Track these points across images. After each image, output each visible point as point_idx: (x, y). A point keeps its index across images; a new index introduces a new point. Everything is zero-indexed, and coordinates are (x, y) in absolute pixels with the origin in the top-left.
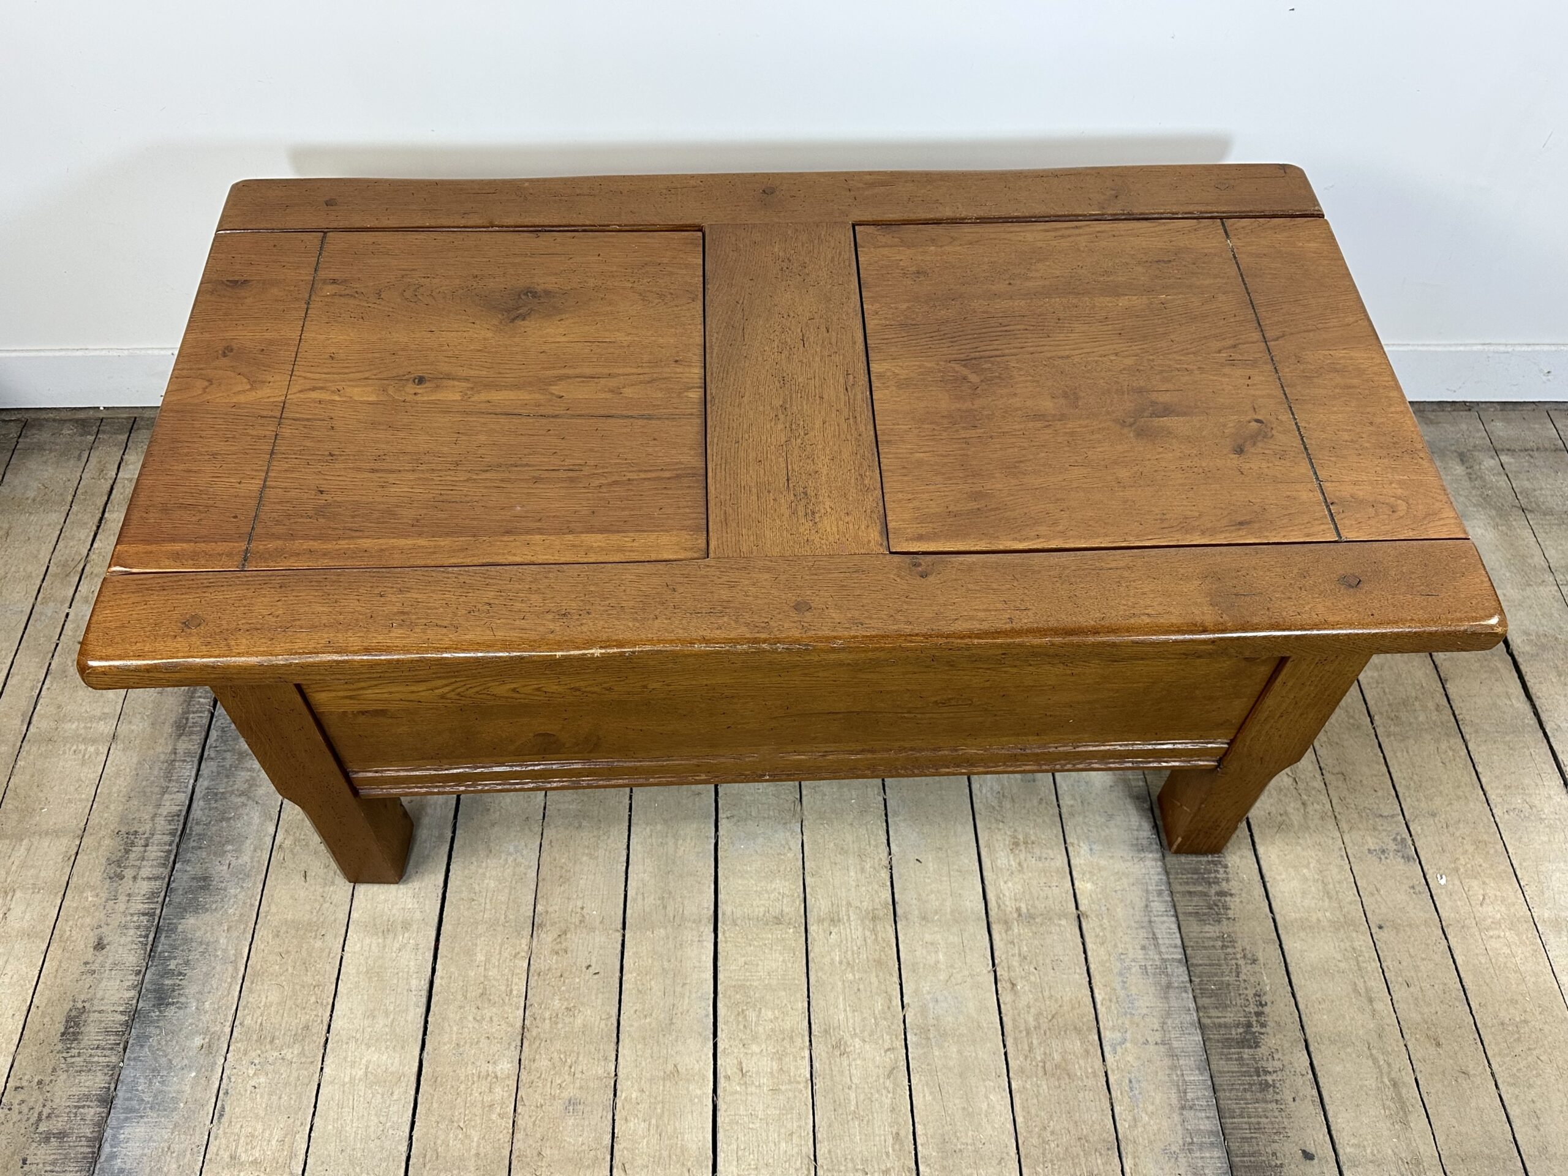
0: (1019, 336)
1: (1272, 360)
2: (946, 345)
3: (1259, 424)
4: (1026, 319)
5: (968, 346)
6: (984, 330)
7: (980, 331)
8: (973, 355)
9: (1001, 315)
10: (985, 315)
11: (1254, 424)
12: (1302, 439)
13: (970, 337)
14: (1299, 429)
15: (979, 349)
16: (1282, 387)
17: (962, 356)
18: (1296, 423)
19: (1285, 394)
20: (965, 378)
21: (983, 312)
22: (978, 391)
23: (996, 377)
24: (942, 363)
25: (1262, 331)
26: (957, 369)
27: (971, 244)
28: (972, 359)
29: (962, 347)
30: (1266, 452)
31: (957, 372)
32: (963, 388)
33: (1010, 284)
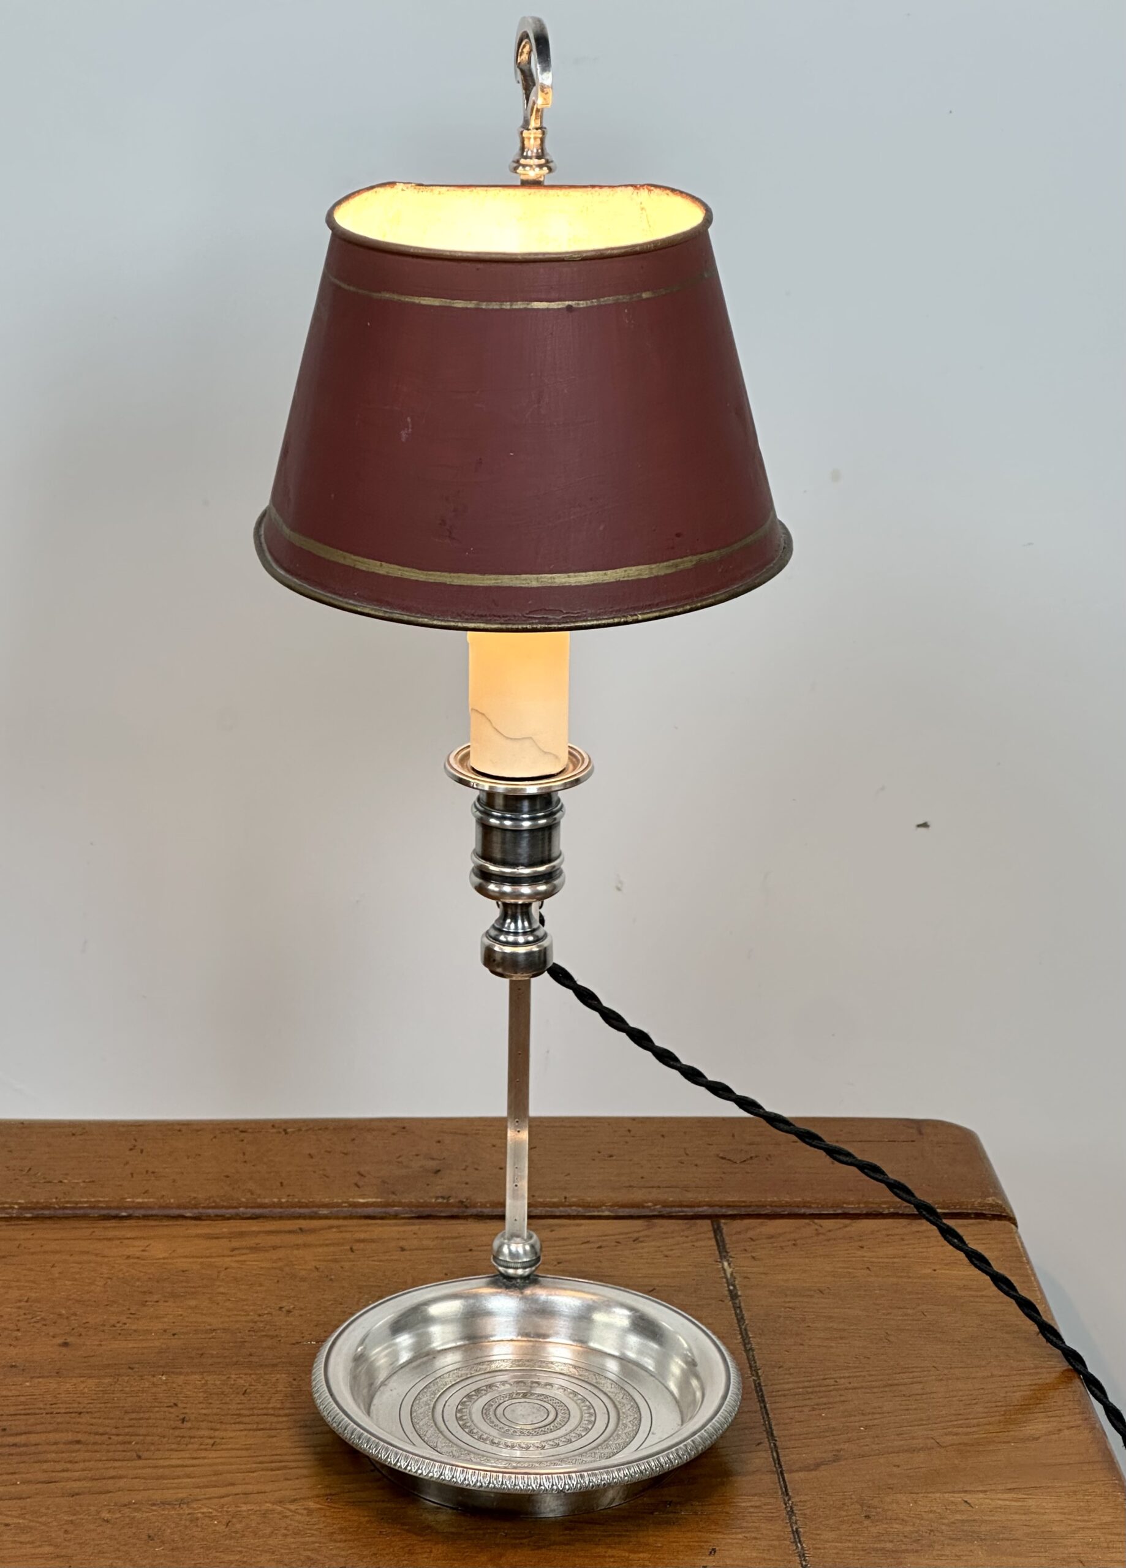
0: (52, 1456)
25: (775, 1449)
33: (65, 1344)
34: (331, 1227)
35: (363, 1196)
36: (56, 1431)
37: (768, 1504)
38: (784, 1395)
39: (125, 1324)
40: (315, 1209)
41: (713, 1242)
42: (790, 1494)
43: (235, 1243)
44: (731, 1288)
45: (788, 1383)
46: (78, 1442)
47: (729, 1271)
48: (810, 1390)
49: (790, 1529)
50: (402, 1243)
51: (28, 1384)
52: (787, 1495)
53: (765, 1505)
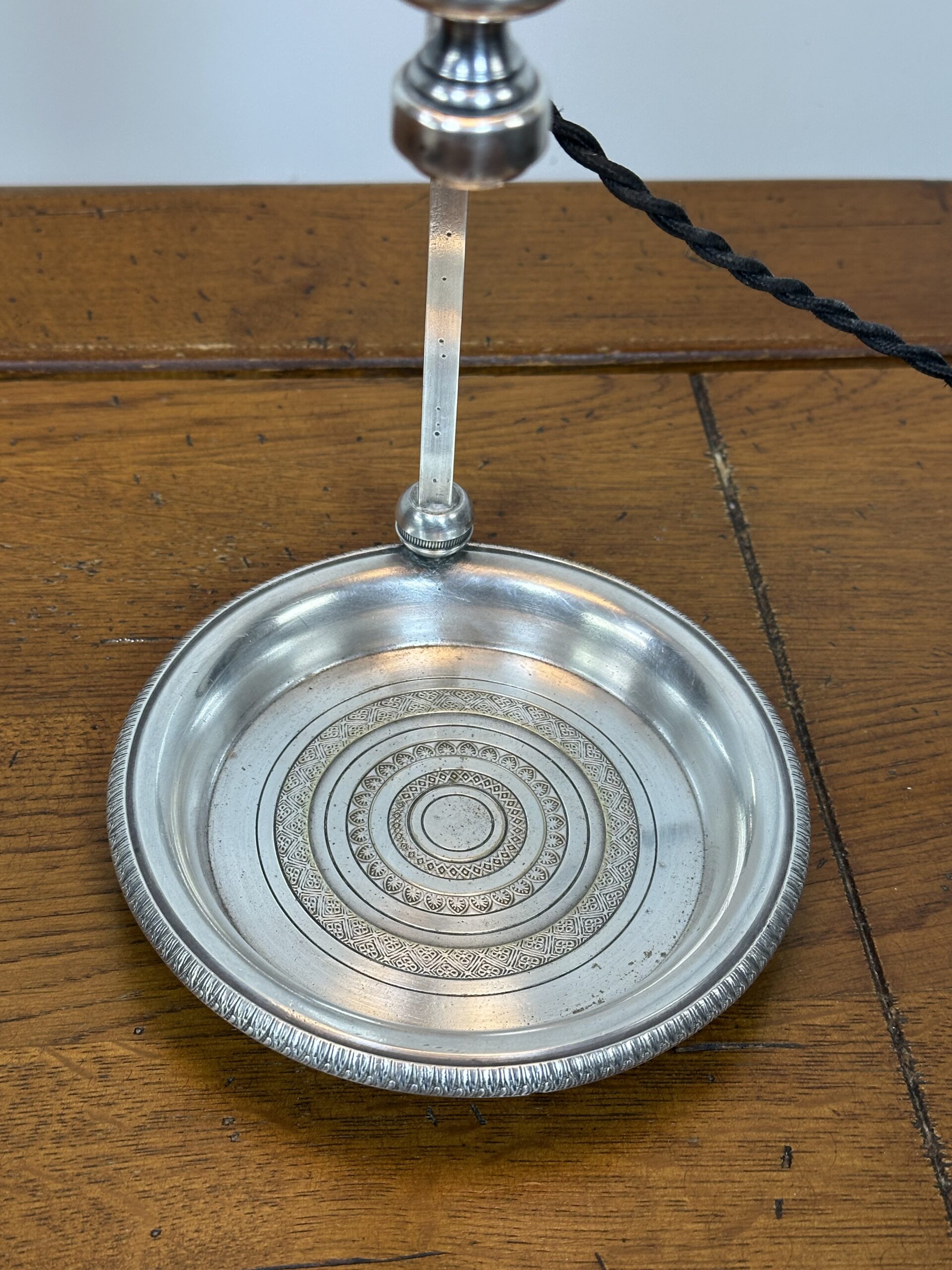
34: (160, 395)
35: (204, 339)
37: (859, 1020)
38: (844, 745)
40: (136, 361)
41: (696, 417)
42: (890, 991)
44: (732, 506)
45: (844, 716)
47: (725, 472)
48: (879, 730)
49: (904, 1089)
50: (262, 427)
52: (886, 991)
53: (854, 1021)
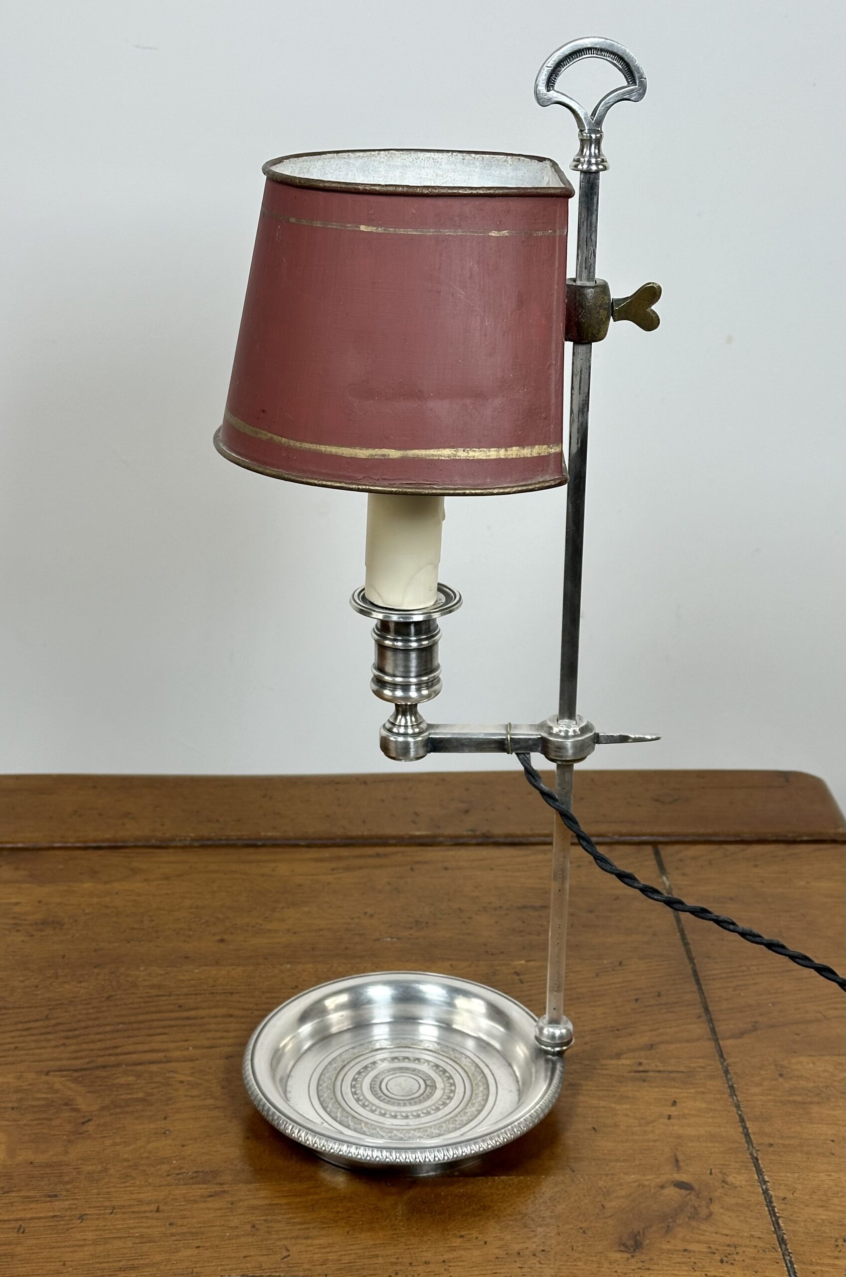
0: (213, 1027)
1: (727, 1072)
2: (53, 1043)
3: (684, 1192)
4: (235, 998)
5: (99, 1045)
6: (141, 1018)
7: (133, 1019)
8: (100, 1061)
9: (185, 991)
10: (154, 992)
11: (671, 1191)
12: (776, 1224)
13: (108, 1028)
14: (769, 1203)
15: (119, 1050)
16: (742, 1120)
17: (79, 1063)
18: (765, 1192)
19: (747, 1135)
20: (68, 1103)
21: (153, 987)
22: (90, 1127)
23: (137, 1100)
24: (31, 1076)
25: (711, 1021)
26: (57, 1086)
27: (167, 878)
28: (97, 1068)
29: (85, 1046)
30: (691, 1247)
31: (57, 1091)
32: (56, 1122)
33: (222, 941)
34: (397, 853)
35: (418, 830)
36: (216, 1007)
38: (714, 979)
39: (261, 925)
40: (386, 840)
43: (334, 865)
46: (231, 1016)
49: (727, 1086)
51: (197, 971)
52: (723, 1057)
53: (708, 1065)
